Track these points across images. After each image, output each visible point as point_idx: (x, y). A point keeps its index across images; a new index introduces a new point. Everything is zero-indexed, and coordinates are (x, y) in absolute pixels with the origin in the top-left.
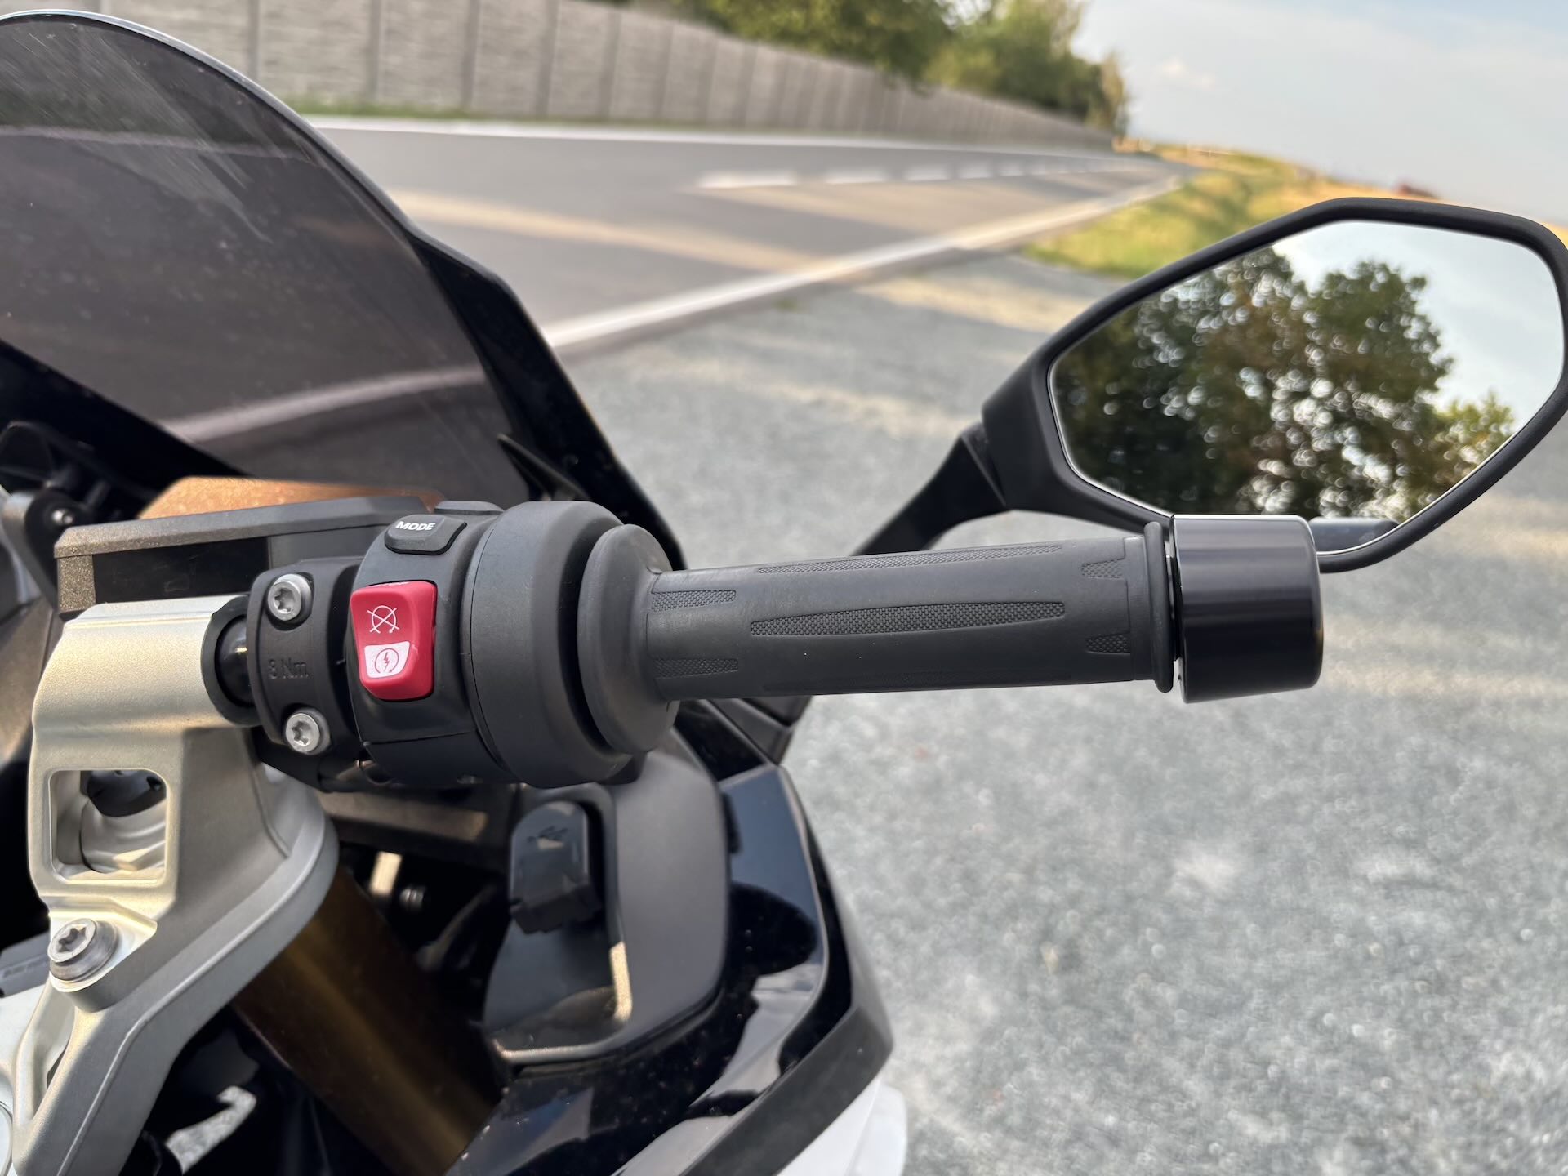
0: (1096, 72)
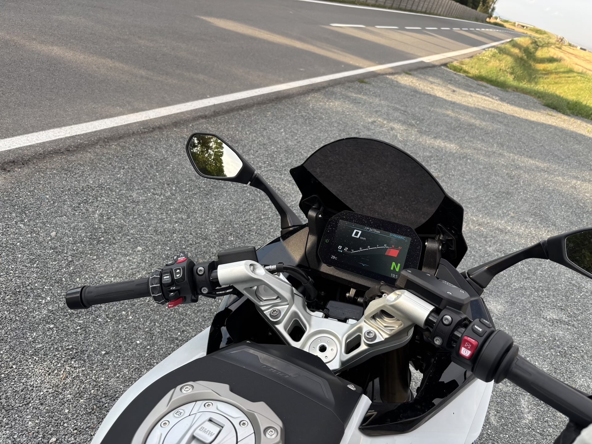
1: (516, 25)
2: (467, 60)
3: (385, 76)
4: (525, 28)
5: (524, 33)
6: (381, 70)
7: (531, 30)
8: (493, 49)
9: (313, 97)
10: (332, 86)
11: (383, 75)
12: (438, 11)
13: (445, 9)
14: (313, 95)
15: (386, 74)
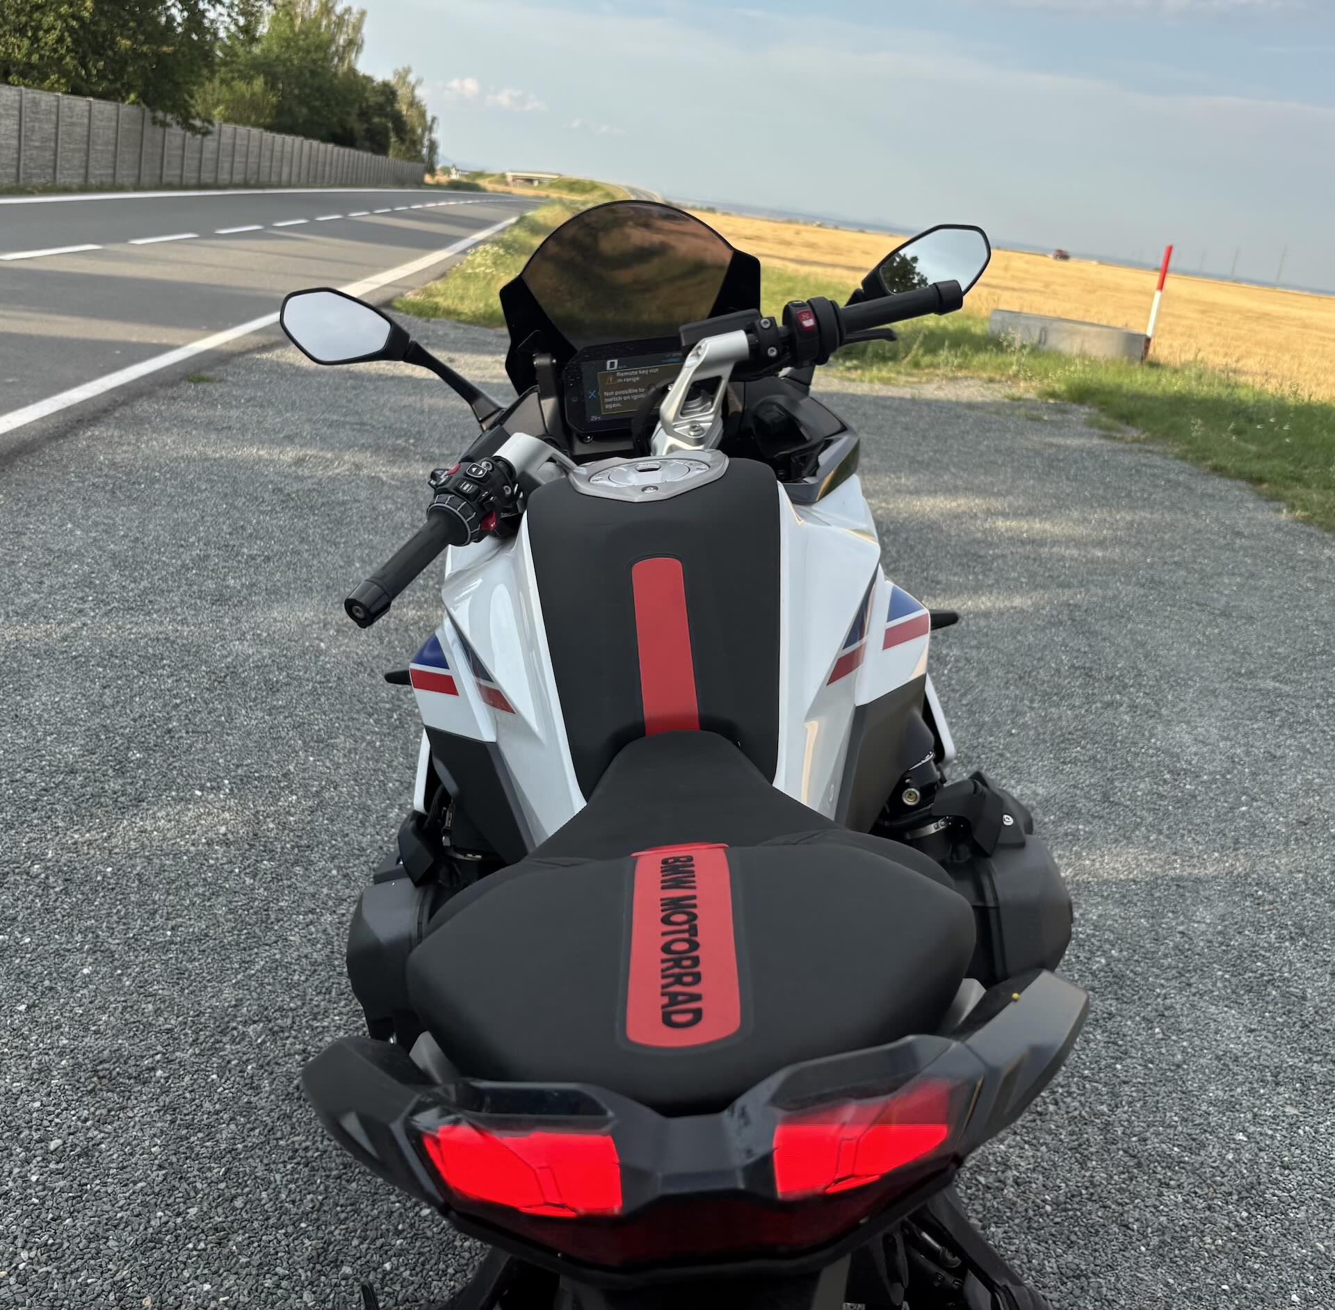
0: (388, 92)
1: (509, 179)
2: (439, 285)
3: (250, 356)
4: (536, 183)
5: (540, 198)
6: (227, 343)
7: (555, 185)
8: (488, 247)
9: (89, 437)
10: (124, 403)
11: (241, 354)
12: (280, 175)
13: (300, 168)
14: (89, 433)
15: (250, 351)
